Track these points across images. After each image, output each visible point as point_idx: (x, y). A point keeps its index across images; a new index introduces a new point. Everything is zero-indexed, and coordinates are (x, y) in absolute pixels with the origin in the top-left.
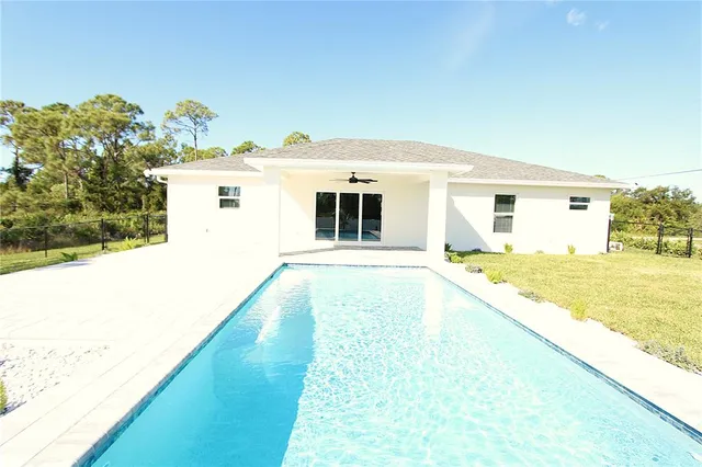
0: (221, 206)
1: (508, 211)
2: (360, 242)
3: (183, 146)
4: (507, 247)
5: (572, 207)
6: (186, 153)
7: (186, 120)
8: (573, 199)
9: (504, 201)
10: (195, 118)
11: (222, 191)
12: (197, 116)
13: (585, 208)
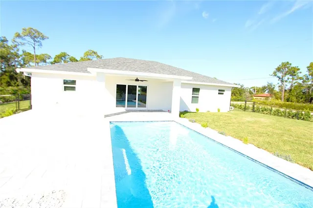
0: (65, 90)
1: (196, 95)
2: (137, 108)
3: (23, 52)
4: (197, 110)
5: (219, 93)
6: (25, 55)
7: (28, 38)
8: (219, 90)
9: (196, 90)
10: (34, 38)
11: (65, 82)
12: (35, 37)
13: (223, 94)
